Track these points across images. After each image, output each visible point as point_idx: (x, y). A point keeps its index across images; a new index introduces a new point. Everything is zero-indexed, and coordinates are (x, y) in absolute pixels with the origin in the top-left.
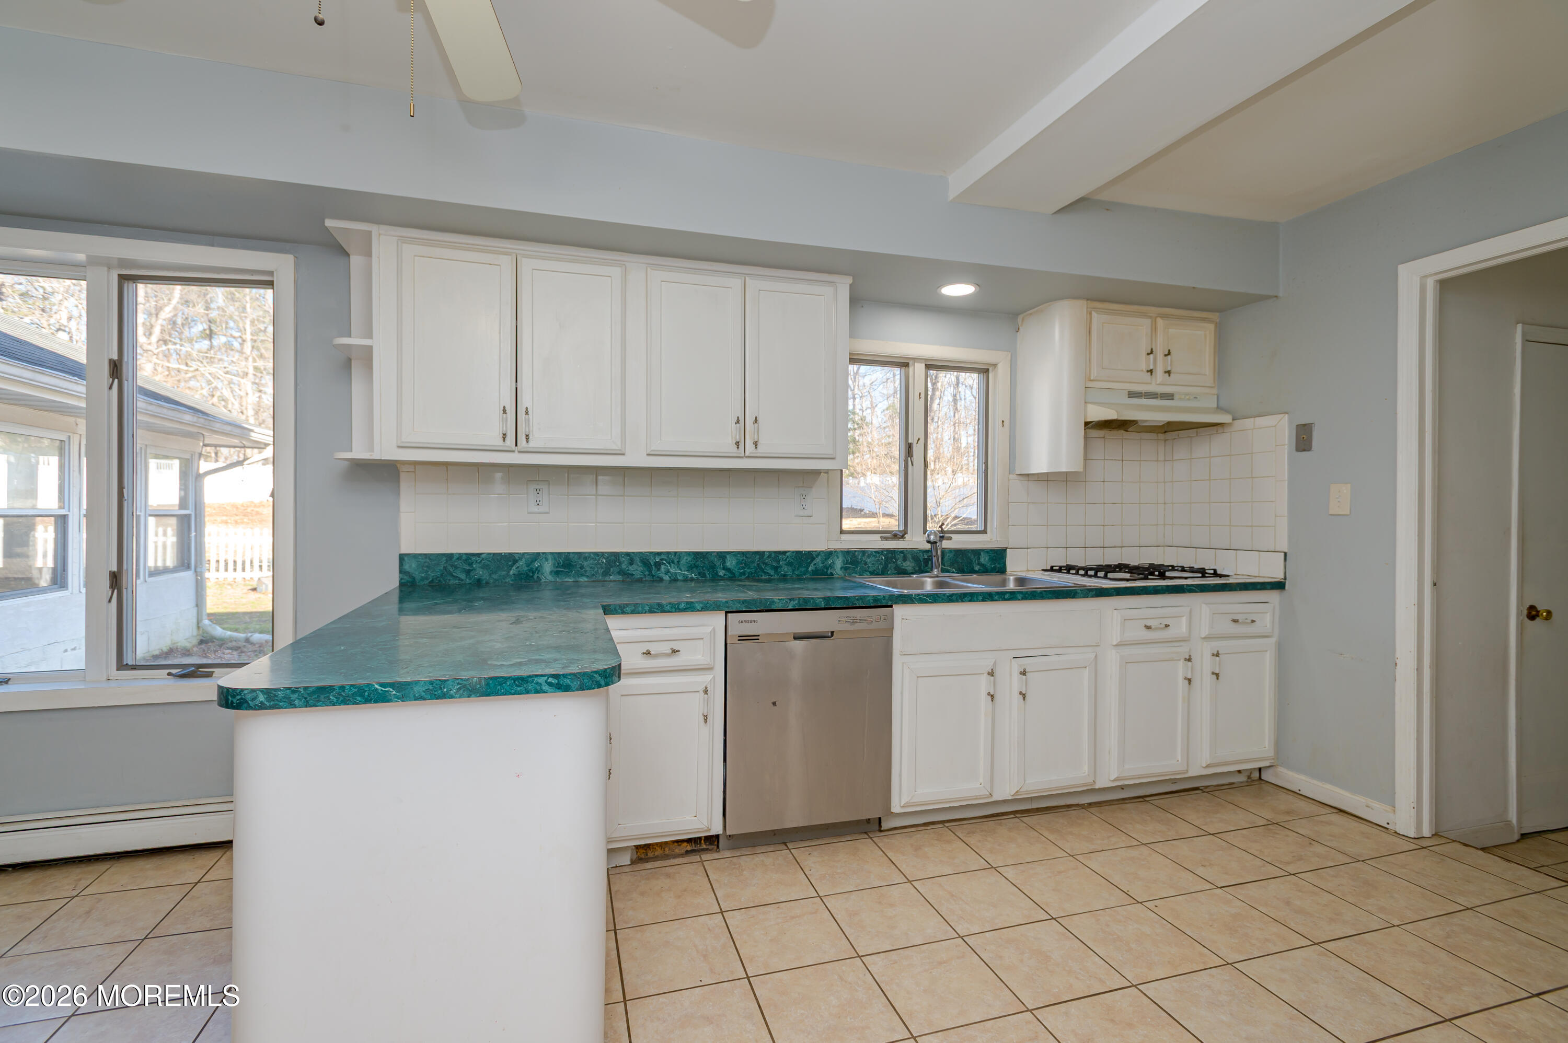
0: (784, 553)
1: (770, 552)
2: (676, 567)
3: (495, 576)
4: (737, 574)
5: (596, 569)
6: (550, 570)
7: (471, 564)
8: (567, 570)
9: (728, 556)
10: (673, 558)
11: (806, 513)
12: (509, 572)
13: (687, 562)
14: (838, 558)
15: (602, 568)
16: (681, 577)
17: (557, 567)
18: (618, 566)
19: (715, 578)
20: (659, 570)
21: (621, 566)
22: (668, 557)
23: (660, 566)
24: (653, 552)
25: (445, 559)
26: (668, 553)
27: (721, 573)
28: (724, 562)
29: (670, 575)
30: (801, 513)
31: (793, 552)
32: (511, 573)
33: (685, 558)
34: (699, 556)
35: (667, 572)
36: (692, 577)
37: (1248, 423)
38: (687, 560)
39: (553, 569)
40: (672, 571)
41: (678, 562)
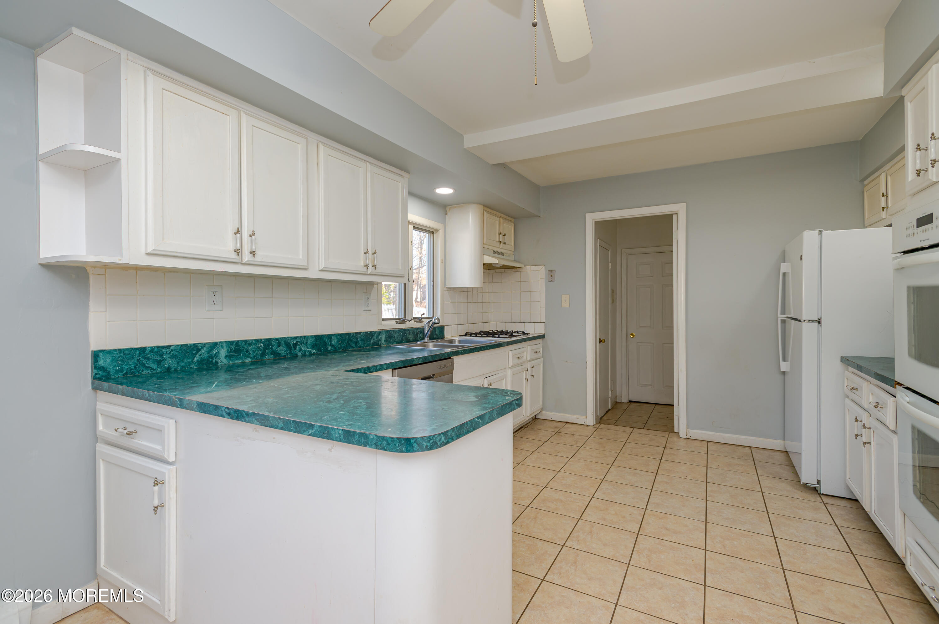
0: (360, 333)
1: (353, 333)
2: (305, 346)
3: (182, 364)
4: (337, 348)
5: (257, 352)
6: (224, 356)
7: (161, 356)
8: (237, 354)
9: (333, 337)
10: (303, 340)
11: (369, 309)
12: (193, 359)
13: (311, 343)
14: (383, 335)
15: (260, 351)
16: (308, 353)
17: (230, 352)
18: (271, 348)
19: (327, 352)
20: (295, 349)
21: (273, 349)
22: (301, 340)
23: (296, 346)
24: (292, 337)
25: (138, 352)
26: (301, 337)
27: (329, 348)
28: (331, 341)
29: (302, 352)
30: (367, 309)
31: (364, 332)
32: (195, 360)
33: (310, 340)
34: (319, 338)
35: (300, 350)
36: (314, 353)
37: (528, 268)
38: (311, 341)
39: (227, 354)
40: (303, 349)
41: (307, 343)
